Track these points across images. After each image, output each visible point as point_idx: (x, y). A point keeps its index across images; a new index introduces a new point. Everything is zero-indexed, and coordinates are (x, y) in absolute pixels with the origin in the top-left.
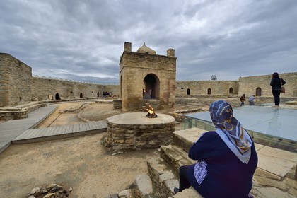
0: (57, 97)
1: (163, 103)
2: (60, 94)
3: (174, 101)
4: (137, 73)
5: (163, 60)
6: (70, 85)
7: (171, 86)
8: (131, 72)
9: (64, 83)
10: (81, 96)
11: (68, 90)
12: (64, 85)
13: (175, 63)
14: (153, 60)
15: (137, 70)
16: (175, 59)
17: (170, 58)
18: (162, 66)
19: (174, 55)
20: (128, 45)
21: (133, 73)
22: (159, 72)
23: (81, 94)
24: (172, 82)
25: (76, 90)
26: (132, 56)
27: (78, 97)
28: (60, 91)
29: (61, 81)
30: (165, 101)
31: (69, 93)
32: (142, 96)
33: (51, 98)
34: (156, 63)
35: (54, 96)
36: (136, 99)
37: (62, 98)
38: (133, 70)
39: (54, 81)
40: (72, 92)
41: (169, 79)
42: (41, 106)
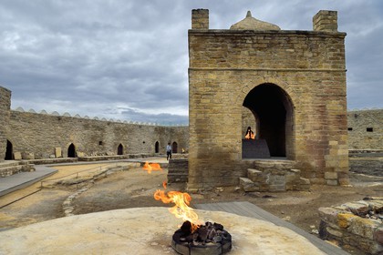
0: (72, 151)
1: (305, 170)
2: (77, 145)
3: (346, 164)
4: (225, 85)
5: (300, 43)
6: (99, 128)
7: (331, 119)
8: (208, 84)
9: (87, 124)
10: (120, 150)
11: (93, 138)
12: (86, 127)
13: (342, 47)
14: (270, 45)
15: (225, 76)
16: (341, 37)
17: (322, 36)
18: (299, 62)
19: (335, 26)
20: (199, 14)
21: (214, 86)
22: (290, 77)
23: (121, 146)
24: (333, 105)
25: (110, 138)
26: (209, 42)
27: (113, 153)
28: (77, 138)
29: (81, 120)
30: (314, 163)
31: (96, 144)
32: (239, 148)
33: (59, 154)
34: (280, 53)
35: (66, 150)
36: (223, 156)
37: (80, 155)
38: (212, 76)
39: (69, 119)
40: (101, 143)
41: (325, 97)
42: (23, 170)
